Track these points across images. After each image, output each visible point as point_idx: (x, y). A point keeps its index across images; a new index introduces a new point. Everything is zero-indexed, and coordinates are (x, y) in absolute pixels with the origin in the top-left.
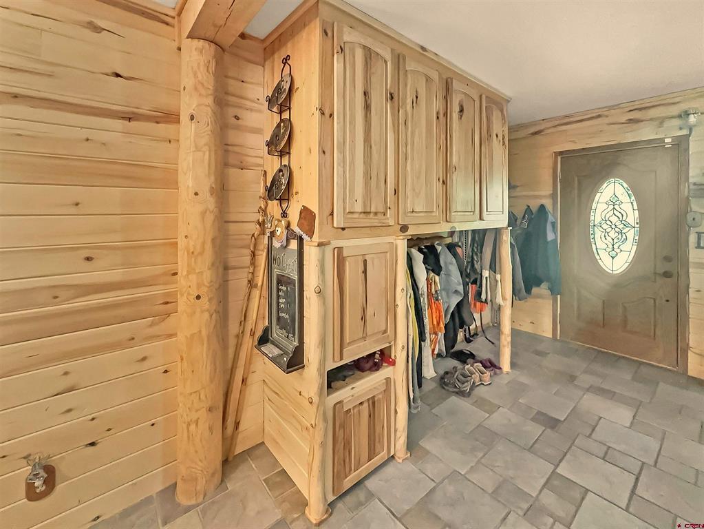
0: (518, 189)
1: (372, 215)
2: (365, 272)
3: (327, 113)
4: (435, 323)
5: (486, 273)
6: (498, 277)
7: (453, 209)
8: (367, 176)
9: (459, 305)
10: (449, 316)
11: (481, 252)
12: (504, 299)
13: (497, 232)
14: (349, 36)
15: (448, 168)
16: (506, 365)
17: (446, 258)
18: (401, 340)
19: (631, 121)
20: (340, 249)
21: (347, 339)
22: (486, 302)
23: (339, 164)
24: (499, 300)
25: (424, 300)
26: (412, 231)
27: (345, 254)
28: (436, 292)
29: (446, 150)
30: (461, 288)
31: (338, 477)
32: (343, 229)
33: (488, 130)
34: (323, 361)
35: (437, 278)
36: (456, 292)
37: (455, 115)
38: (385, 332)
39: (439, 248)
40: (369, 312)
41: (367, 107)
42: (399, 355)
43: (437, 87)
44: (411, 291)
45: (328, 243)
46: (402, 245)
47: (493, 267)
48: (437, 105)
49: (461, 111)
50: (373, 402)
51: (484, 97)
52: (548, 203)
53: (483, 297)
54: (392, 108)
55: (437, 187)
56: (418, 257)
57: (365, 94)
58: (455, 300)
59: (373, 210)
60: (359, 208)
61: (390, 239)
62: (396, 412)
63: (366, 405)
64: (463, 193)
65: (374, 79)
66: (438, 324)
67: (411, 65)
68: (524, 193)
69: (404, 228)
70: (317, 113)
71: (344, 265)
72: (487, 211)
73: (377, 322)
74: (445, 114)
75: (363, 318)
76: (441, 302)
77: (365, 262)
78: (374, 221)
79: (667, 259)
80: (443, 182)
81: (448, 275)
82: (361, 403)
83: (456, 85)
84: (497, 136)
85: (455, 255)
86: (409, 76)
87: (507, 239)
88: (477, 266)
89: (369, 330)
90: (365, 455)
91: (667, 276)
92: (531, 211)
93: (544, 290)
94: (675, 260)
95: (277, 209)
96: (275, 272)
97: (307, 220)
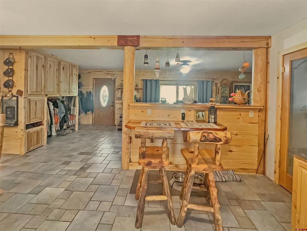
0: (85, 86)
1: (38, 92)
2: (36, 104)
3: (27, 70)
4: (56, 121)
5: (72, 108)
6: (75, 108)
7: (61, 91)
8: (37, 84)
9: (64, 116)
10: (61, 119)
11: (71, 102)
12: (76, 113)
13: (75, 97)
14: (33, 54)
15: (59, 81)
16: (77, 129)
17: (60, 104)
18: (45, 119)
19: (108, 74)
20: (30, 99)
21: (31, 118)
22: (72, 115)
23: (29, 81)
24: (75, 114)
25: (53, 115)
26: (49, 96)
27: (31, 100)
28: (57, 113)
29: (59, 78)
30: (64, 112)
31: (29, 147)
32: (30, 95)
33: (72, 72)
34: (25, 122)
35: (57, 109)
36: (63, 113)
37: (62, 70)
38: (41, 117)
39: (58, 102)
40: (37, 113)
41: (37, 69)
42: (45, 123)
43: (56, 63)
44: (48, 109)
45: (27, 98)
46: (46, 99)
47: (74, 106)
48: (56, 67)
49: (63, 68)
50: (38, 132)
51: (70, 65)
52: (92, 90)
53: (71, 114)
54: (44, 69)
55: (56, 86)
56: (51, 104)
57: (37, 66)
58: (63, 115)
59: (38, 91)
60: (34, 90)
61: (43, 97)
62: (44, 135)
63: (36, 133)
64: (63, 86)
65: (39, 62)
66: (57, 121)
67: (49, 59)
68: (86, 88)
69: (46, 95)
70: (24, 70)
71: (30, 102)
72: (71, 92)
73: (39, 115)
74: (59, 69)
75: (35, 114)
76: (58, 115)
77: (36, 102)
78: (39, 93)
79: (113, 102)
80: (58, 85)
81: (61, 108)
82: (35, 132)
83: (62, 63)
84: (74, 74)
85: (63, 103)
86: (48, 61)
87: (77, 99)
88: (70, 106)
89: (37, 116)
90: (35, 143)
91: (112, 106)
92: (87, 92)
93: (90, 112)
94: (113, 103)
95: (6, 90)
96: (5, 106)
97: (20, 93)
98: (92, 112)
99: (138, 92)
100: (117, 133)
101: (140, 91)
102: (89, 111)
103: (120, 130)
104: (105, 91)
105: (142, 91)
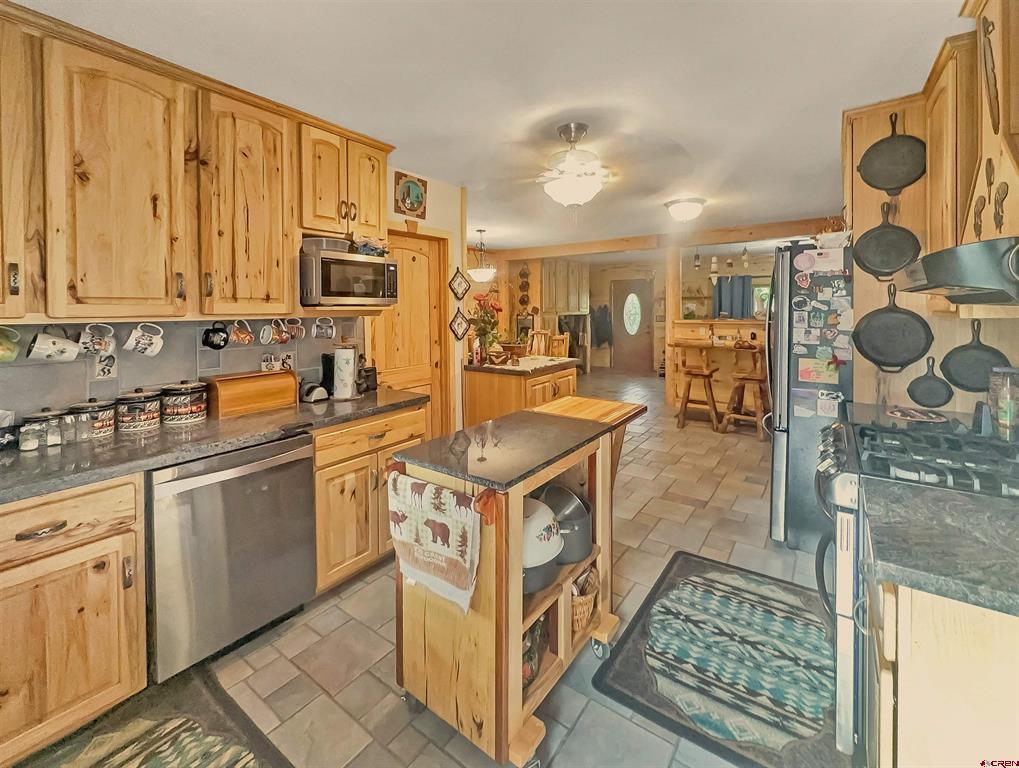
0: (596, 297)
1: (551, 310)
2: (549, 325)
3: (542, 281)
5: (581, 334)
6: (586, 335)
7: (569, 306)
8: (549, 298)
11: (579, 325)
12: (587, 344)
13: (585, 316)
14: (546, 265)
16: (588, 370)
19: (637, 270)
20: (544, 318)
23: (544, 296)
26: (560, 314)
32: (545, 313)
33: (582, 276)
37: (571, 274)
45: (541, 316)
46: (557, 319)
47: (583, 331)
51: (580, 264)
52: (608, 304)
53: (580, 343)
57: (549, 274)
59: (551, 307)
60: (548, 307)
61: (554, 316)
64: (573, 300)
67: (559, 263)
68: (599, 299)
69: (558, 313)
70: (539, 283)
71: (545, 323)
72: (581, 307)
77: (549, 322)
79: (648, 327)
80: (567, 298)
84: (585, 278)
86: (558, 266)
87: (589, 320)
91: (648, 333)
92: (600, 308)
93: (606, 345)
94: (650, 327)
95: (521, 308)
96: (520, 326)
97: (535, 310)
98: (610, 344)
99: (702, 304)
100: (657, 381)
101: (706, 302)
102: (604, 342)
103: (663, 375)
104: (632, 304)
105: (711, 302)
